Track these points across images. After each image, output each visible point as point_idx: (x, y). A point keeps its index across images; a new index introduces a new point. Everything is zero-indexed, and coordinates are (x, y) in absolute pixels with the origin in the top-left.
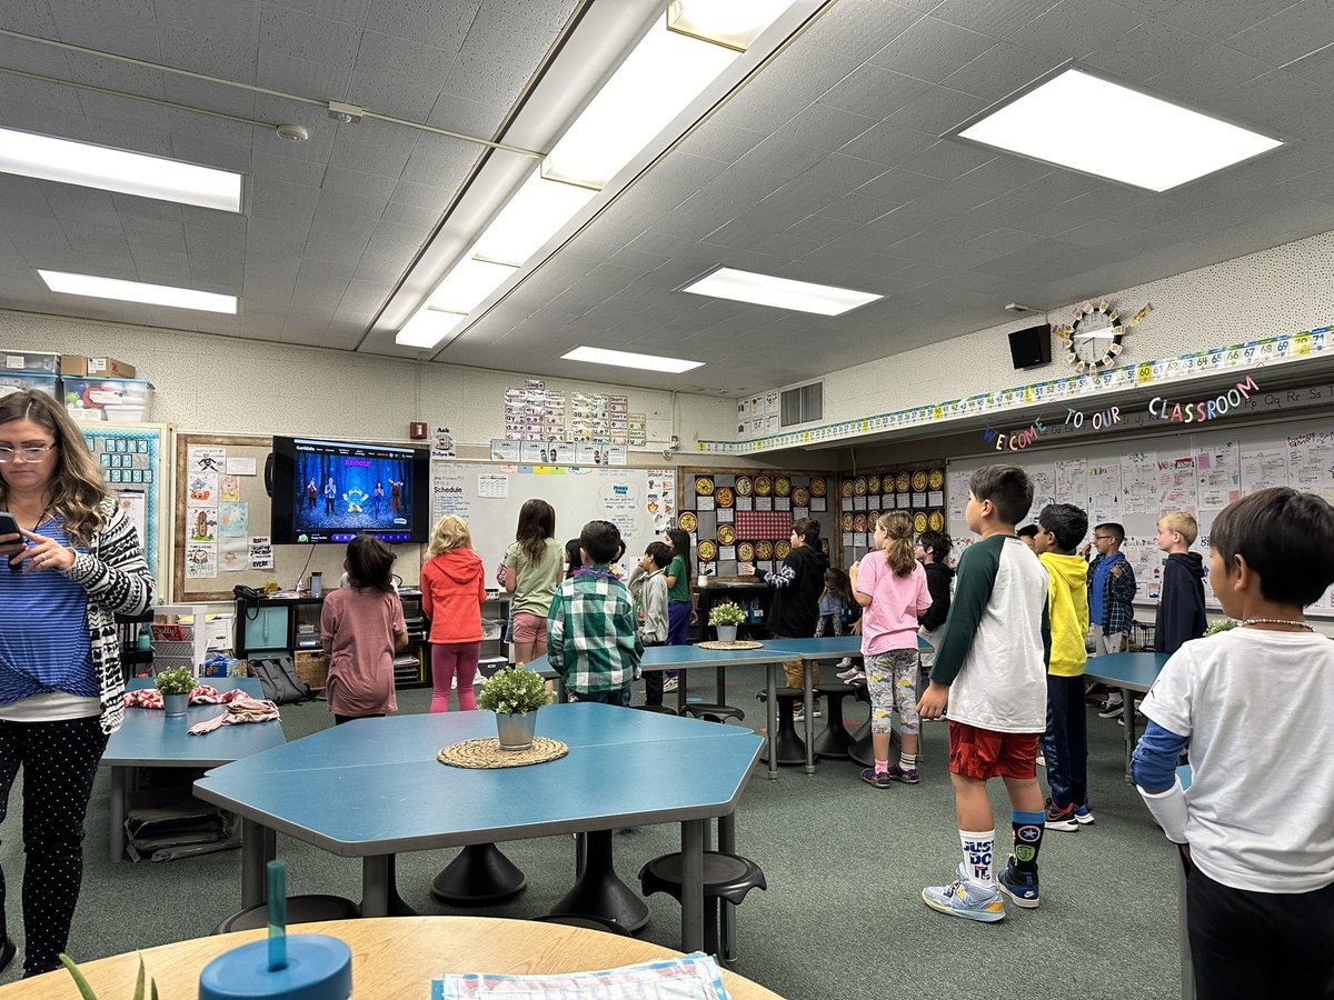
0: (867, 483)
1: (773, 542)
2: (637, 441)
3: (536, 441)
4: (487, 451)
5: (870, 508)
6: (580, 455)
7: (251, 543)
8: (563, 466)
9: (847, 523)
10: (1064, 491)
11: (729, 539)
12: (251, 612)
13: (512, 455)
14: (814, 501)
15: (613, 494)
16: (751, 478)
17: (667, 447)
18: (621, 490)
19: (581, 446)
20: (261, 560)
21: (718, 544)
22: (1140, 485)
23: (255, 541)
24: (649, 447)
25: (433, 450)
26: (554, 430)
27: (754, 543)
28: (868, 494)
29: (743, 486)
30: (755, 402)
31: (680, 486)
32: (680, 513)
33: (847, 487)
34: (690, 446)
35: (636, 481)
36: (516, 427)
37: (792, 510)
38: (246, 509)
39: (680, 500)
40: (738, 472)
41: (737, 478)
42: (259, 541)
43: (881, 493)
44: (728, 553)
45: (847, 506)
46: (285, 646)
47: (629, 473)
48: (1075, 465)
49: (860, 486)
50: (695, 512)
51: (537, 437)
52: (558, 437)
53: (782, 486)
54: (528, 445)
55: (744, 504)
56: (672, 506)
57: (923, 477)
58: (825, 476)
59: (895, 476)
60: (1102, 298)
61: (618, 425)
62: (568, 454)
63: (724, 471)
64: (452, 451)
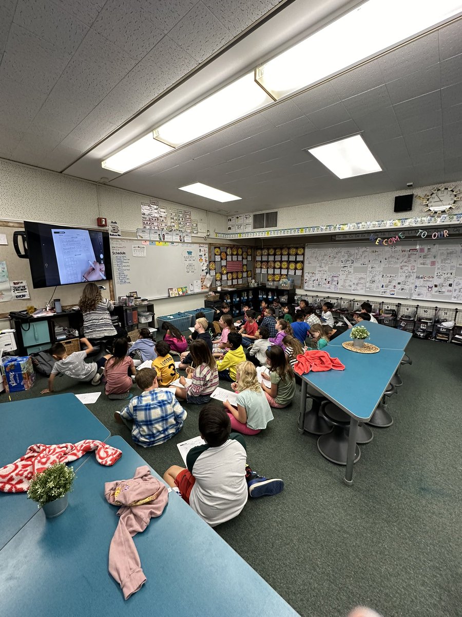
0: (268, 251)
1: (237, 272)
2: (195, 232)
3: (156, 230)
4: (135, 234)
5: (269, 260)
6: (174, 237)
7: (12, 285)
8: (168, 242)
9: (258, 265)
10: (358, 257)
11: (225, 272)
12: (25, 326)
13: (146, 236)
14: (248, 257)
15: (187, 255)
16: (231, 248)
17: (205, 235)
18: (190, 253)
19: (175, 233)
20: (21, 294)
21: (222, 274)
22: (392, 257)
23: (15, 283)
24: (199, 235)
25: (110, 233)
26: (163, 225)
27: (232, 273)
28: (268, 255)
29: (229, 252)
30: (237, 218)
31: (210, 252)
32: (210, 262)
33: (259, 252)
34: (213, 235)
35: (195, 248)
36: (147, 223)
37: (242, 261)
38: (5, 266)
39: (210, 257)
40: (227, 246)
41: (227, 248)
42: (18, 283)
43: (275, 255)
44: (224, 277)
45: (258, 258)
46: (49, 341)
47: (192, 245)
48: (364, 249)
49: (265, 252)
50: (215, 262)
51: (156, 228)
52: (165, 228)
53: (240, 252)
54: (153, 232)
55: (229, 258)
56: (207, 259)
57: (294, 250)
58: (251, 248)
59: (281, 249)
60: (452, 184)
61: (188, 224)
62: (170, 237)
63: (223, 245)
64: (119, 233)
